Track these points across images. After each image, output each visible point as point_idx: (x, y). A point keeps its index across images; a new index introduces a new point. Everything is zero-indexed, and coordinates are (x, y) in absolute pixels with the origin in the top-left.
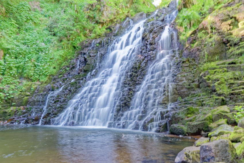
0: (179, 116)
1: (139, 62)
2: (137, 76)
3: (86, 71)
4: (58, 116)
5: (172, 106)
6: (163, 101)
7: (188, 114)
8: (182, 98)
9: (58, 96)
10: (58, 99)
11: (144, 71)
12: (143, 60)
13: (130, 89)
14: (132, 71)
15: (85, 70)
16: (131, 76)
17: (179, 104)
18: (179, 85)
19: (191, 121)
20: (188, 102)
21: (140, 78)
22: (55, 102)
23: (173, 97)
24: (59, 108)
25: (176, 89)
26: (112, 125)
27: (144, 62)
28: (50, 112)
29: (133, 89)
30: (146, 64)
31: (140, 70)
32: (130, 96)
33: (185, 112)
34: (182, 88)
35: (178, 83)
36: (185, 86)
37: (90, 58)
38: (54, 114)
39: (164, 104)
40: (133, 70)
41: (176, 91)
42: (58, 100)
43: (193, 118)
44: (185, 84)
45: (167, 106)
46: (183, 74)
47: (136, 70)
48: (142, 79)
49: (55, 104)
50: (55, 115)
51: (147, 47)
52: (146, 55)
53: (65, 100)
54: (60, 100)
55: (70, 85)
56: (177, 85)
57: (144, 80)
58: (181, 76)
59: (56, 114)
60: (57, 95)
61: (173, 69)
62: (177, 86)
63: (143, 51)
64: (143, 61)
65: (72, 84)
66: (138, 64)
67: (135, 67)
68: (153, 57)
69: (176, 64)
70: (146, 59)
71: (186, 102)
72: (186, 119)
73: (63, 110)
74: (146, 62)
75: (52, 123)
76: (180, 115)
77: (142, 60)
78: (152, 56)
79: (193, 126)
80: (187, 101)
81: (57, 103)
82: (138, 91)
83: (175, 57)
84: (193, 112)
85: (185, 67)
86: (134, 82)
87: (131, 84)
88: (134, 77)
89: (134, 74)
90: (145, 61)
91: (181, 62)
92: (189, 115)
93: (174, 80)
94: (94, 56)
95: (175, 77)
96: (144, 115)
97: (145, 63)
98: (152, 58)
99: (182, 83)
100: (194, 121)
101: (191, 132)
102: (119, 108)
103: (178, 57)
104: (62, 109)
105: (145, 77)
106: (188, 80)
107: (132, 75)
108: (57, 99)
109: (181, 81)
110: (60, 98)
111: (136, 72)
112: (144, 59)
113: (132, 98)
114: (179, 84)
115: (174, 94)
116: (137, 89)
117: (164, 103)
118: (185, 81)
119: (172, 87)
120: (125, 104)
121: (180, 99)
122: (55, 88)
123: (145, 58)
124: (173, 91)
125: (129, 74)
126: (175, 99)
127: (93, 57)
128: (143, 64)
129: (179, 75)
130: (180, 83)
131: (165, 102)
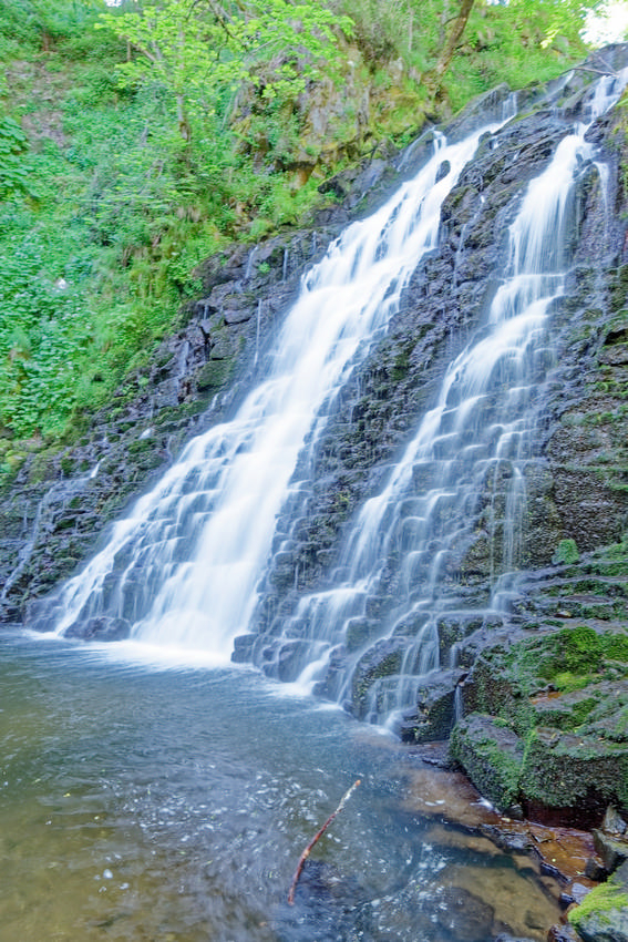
0: (507, 674)
1: (401, 344)
2: (387, 414)
3: (205, 390)
4: (56, 589)
5: (513, 593)
6: (468, 558)
7: (561, 667)
8: (581, 548)
9: (74, 503)
10: (73, 516)
11: (416, 390)
12: (425, 329)
13: (342, 483)
14: (369, 390)
15: (203, 384)
16: (359, 412)
18: (569, 473)
19: (558, 721)
21: (396, 427)
22: (59, 529)
23: (529, 537)
24: (65, 553)
25: (551, 493)
26: (248, 649)
27: (425, 341)
28: (31, 570)
29: (355, 481)
30: (435, 352)
31: (402, 386)
32: (334, 517)
33: (545, 654)
34: (585, 489)
35: (563, 460)
36: (601, 480)
37: (226, 329)
38: (43, 582)
39: (469, 575)
40: (371, 383)
41: (551, 507)
42: (73, 520)
43: (576, 707)
44: (604, 468)
45: (488, 591)
46: (600, 412)
47: (382, 387)
48: (403, 429)
49: (53, 539)
50: (45, 585)
51: (452, 262)
52: (442, 307)
53: (93, 523)
54: (79, 519)
55: (127, 454)
56: (560, 470)
57: (412, 436)
58: (587, 423)
59: (48, 581)
60: (73, 497)
61: (557, 376)
62: (561, 477)
63: (434, 286)
64: (422, 335)
65: (136, 448)
66: (394, 353)
67: (379, 368)
68: (470, 315)
69: (578, 346)
70: (441, 326)
72: (541, 703)
73: (76, 563)
74: (438, 342)
75: (28, 619)
76: (514, 672)
77: (417, 333)
78: (466, 308)
79: (560, 761)
80: (598, 572)
81: (66, 531)
82: (376, 491)
83: (584, 305)
84: (592, 661)
85: (615, 369)
86: (368, 448)
87: (355, 456)
88: (369, 418)
89: (373, 403)
90: (431, 336)
92: (563, 679)
93: (544, 446)
94: (243, 321)
95: (555, 426)
96: (373, 621)
97: (430, 349)
98: (466, 320)
99: (588, 460)
100: (575, 723)
101: (542, 794)
102: (287, 570)
103: (600, 305)
104: (75, 559)
105: (420, 421)
107: (365, 410)
108: (69, 513)
109: (584, 448)
110: (81, 509)
111: (384, 395)
112: (430, 327)
113: (344, 525)
114: (567, 466)
115: (536, 524)
116: (372, 483)
117: (473, 573)
118: (608, 452)
119: (530, 484)
120: (312, 551)
121: (565, 551)
122: (74, 466)
123: (434, 319)
124: (534, 506)
125: (354, 403)
126: (543, 551)
127: (236, 328)
128: (421, 355)
129: (578, 417)
130: (574, 465)
131: (481, 566)
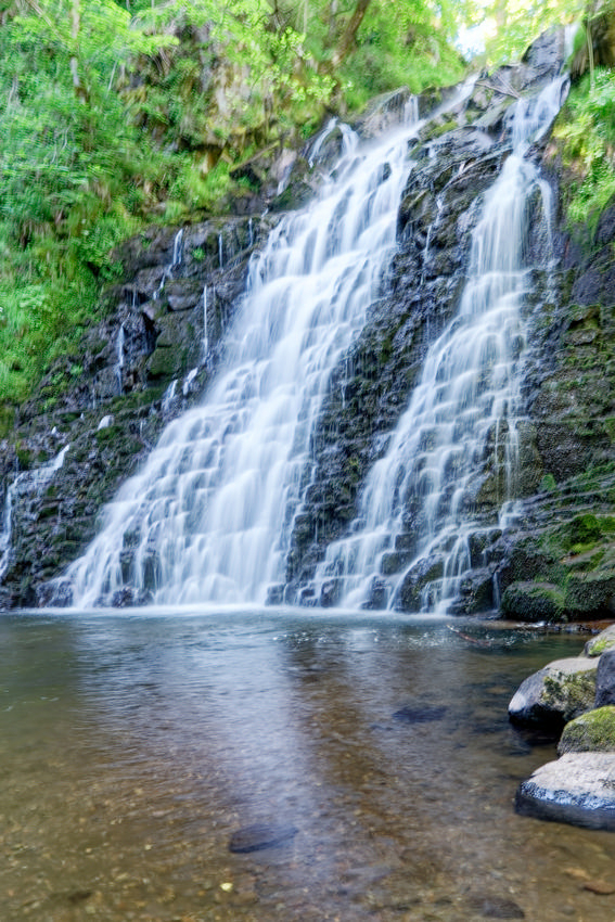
0: (540, 551)
1: (384, 331)
2: (378, 392)
3: (158, 379)
4: (62, 571)
5: (516, 514)
6: (482, 493)
7: (574, 542)
8: (558, 480)
9: (50, 491)
10: (54, 504)
11: (404, 370)
12: (404, 318)
13: (348, 451)
14: (358, 372)
15: (155, 371)
16: (351, 391)
17: (544, 503)
18: (548, 426)
19: (583, 567)
20: (580, 495)
21: (389, 401)
22: (43, 517)
23: (521, 475)
24: (61, 538)
25: (536, 441)
26: (280, 596)
27: (405, 328)
28: (27, 557)
29: (362, 448)
30: (414, 338)
31: (389, 367)
32: (348, 479)
33: (564, 535)
34: (561, 438)
35: (545, 416)
36: (571, 429)
37: (171, 316)
38: (44, 566)
39: (482, 505)
40: (360, 365)
41: (535, 452)
42: (55, 509)
43: (593, 558)
44: (573, 421)
45: (496, 515)
46: (568, 380)
47: (372, 368)
48: (397, 403)
49: (42, 526)
50: (48, 570)
51: (420, 260)
52: (417, 298)
53: (83, 508)
54: (61, 506)
55: (95, 442)
56: (541, 425)
57: (405, 408)
58: (561, 388)
59: (52, 565)
60: (48, 486)
61: (529, 355)
62: (542, 430)
63: (405, 279)
64: (402, 323)
65: (103, 435)
66: (380, 338)
67: (368, 351)
68: (445, 306)
69: (543, 332)
70: (417, 315)
71: (572, 495)
72: (568, 561)
73: (78, 546)
74: (416, 329)
75: (42, 600)
76: (546, 549)
77: (397, 321)
78: (443, 299)
79: (590, 585)
80: (576, 491)
81: (51, 519)
82: (382, 454)
83: (541, 300)
84: (595, 535)
85: (577, 349)
86: (365, 421)
87: (354, 428)
88: (363, 395)
89: (364, 382)
90: (410, 324)
91: (566, 325)
92: (578, 547)
93: (529, 406)
94: (188, 308)
95: (535, 393)
96: (404, 551)
97: (410, 335)
98: (442, 311)
99: (561, 415)
100: (593, 566)
101: (579, 606)
102: (306, 527)
103: (552, 301)
104: (74, 543)
105: (410, 395)
106: (588, 404)
107: (357, 389)
108: (48, 501)
109: (558, 407)
110: (59, 497)
111: (372, 376)
112: (408, 316)
113: (357, 485)
114: (548, 420)
115: (526, 465)
116: (378, 448)
117: (484, 503)
118: (575, 409)
119: (522, 436)
120: (330, 511)
121: (548, 483)
122: (32, 457)
123: (409, 309)
124: (524, 452)
125: (344, 383)
126: (531, 484)
127: (181, 315)
128: (403, 339)
129: (553, 384)
130: (554, 419)
131: (490, 498)
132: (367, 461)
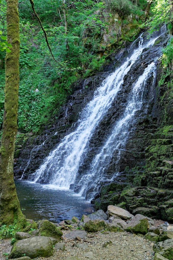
1: (109, 117)
2: (104, 134)
3: (71, 121)
4: (35, 172)
6: (109, 169)
8: (130, 168)
9: (39, 151)
13: (93, 150)
14: (101, 128)
16: (99, 133)
22: (35, 158)
23: (121, 165)
24: (36, 164)
25: (125, 156)
27: (113, 117)
28: (29, 167)
29: (95, 150)
30: (115, 119)
31: (108, 128)
34: (131, 156)
36: (133, 154)
37: (76, 105)
40: (102, 126)
41: (125, 159)
42: (39, 156)
44: (134, 152)
46: (135, 140)
47: (104, 127)
48: (106, 138)
49: (34, 160)
50: (32, 171)
53: (43, 156)
56: (127, 152)
58: (133, 142)
64: (113, 115)
66: (106, 119)
67: (103, 123)
70: (117, 113)
73: (39, 166)
74: (116, 117)
75: (29, 179)
77: (112, 114)
81: (37, 158)
86: (100, 142)
87: (97, 144)
88: (101, 135)
89: (102, 131)
90: (115, 115)
92: (110, 192)
94: (80, 103)
95: (127, 143)
99: (132, 150)
106: (138, 148)
108: (38, 154)
109: (131, 148)
110: (40, 153)
111: (104, 129)
112: (115, 113)
113: (92, 160)
115: (122, 163)
117: (109, 172)
118: (135, 149)
119: (122, 154)
120: (85, 166)
122: (39, 142)
124: (122, 159)
125: (98, 130)
126: (123, 168)
127: (78, 105)
128: (112, 120)
130: (129, 151)
131: (111, 171)
132: (96, 154)
